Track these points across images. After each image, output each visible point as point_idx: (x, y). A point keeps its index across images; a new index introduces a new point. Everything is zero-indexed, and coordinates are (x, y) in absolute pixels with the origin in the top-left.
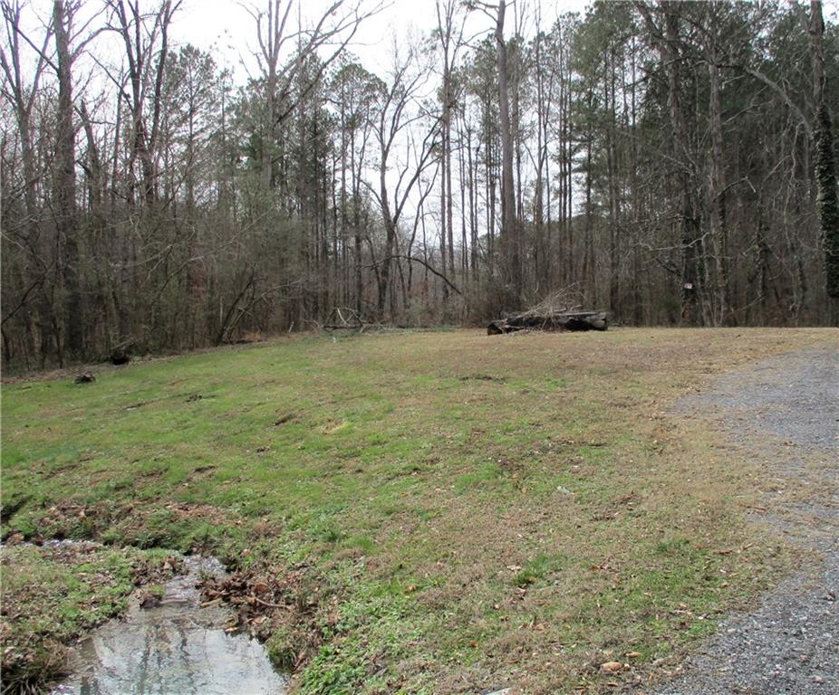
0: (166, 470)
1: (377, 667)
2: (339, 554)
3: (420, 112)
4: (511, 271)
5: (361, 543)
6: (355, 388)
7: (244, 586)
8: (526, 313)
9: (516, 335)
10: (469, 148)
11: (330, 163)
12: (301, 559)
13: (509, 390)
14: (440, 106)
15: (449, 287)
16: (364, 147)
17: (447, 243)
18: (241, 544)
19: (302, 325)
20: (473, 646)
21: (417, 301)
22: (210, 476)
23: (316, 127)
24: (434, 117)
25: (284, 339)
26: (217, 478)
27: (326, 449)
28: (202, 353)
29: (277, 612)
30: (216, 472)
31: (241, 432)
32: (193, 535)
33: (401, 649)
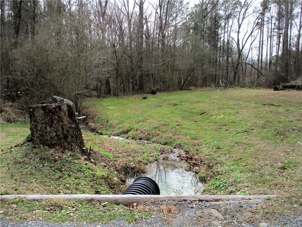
0: (168, 124)
1: (232, 184)
2: (220, 153)
3: (253, 11)
4: (284, 68)
5: (227, 151)
6: (226, 105)
7: (192, 158)
8: (290, 84)
9: (285, 91)
10: (271, 23)
11: (220, 31)
12: (208, 153)
13: (281, 110)
14: (261, 8)
15: (260, 74)
16: (232, 25)
17: (260, 58)
18: (190, 147)
19: (208, 85)
20: (264, 183)
21: (247, 78)
22: (181, 127)
23: (216, 19)
24: (258, 13)
25: (202, 89)
26: (183, 128)
27: (216, 123)
28: (177, 92)
29: (201, 166)
30: (183, 126)
31: (190, 116)
32: (176, 143)
33: (240, 181)
